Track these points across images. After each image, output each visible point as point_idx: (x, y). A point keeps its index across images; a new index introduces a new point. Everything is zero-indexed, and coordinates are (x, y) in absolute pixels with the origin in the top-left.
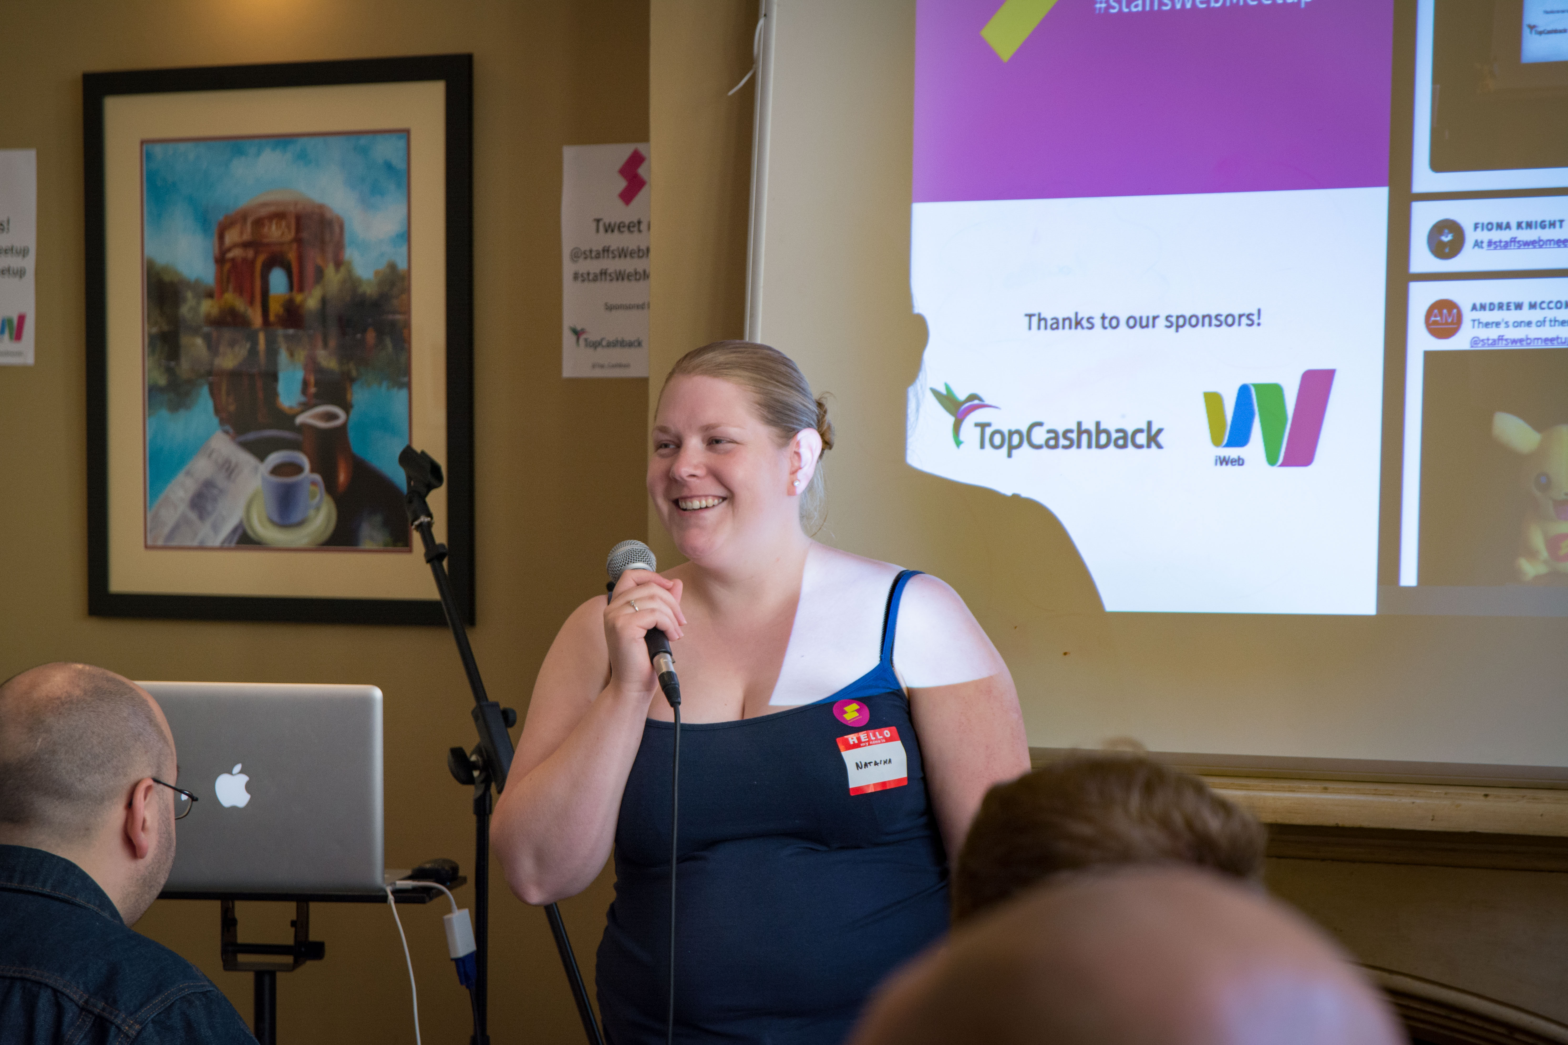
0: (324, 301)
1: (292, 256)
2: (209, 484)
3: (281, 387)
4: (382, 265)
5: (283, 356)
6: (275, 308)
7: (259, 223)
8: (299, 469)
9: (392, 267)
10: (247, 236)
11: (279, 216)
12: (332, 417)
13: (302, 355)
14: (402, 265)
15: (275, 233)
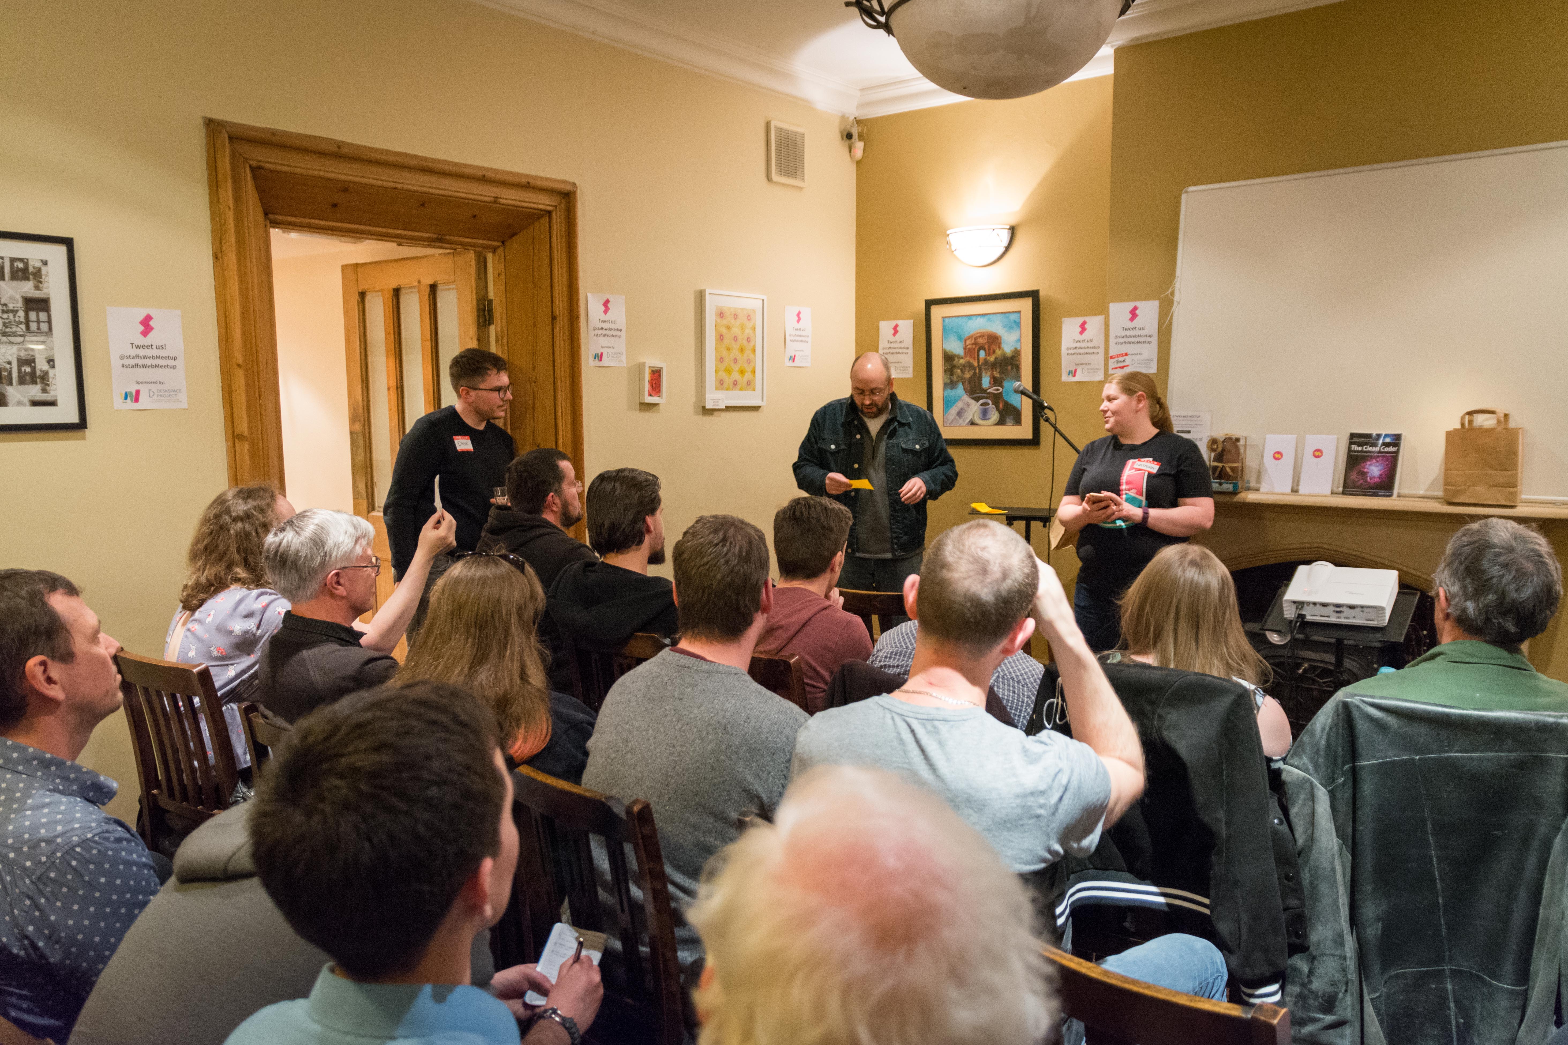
0: (996, 359)
1: (986, 347)
2: (962, 409)
3: (983, 382)
4: (1013, 348)
5: (984, 374)
6: (981, 361)
7: (976, 338)
8: (988, 404)
9: (1016, 349)
10: (973, 342)
11: (982, 336)
12: (998, 390)
13: (989, 373)
14: (1019, 348)
15: (981, 341)
